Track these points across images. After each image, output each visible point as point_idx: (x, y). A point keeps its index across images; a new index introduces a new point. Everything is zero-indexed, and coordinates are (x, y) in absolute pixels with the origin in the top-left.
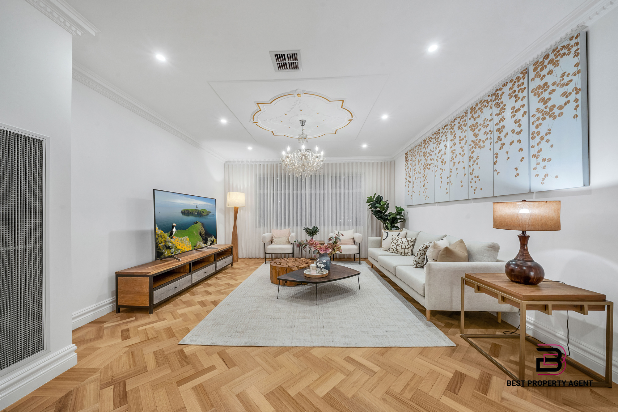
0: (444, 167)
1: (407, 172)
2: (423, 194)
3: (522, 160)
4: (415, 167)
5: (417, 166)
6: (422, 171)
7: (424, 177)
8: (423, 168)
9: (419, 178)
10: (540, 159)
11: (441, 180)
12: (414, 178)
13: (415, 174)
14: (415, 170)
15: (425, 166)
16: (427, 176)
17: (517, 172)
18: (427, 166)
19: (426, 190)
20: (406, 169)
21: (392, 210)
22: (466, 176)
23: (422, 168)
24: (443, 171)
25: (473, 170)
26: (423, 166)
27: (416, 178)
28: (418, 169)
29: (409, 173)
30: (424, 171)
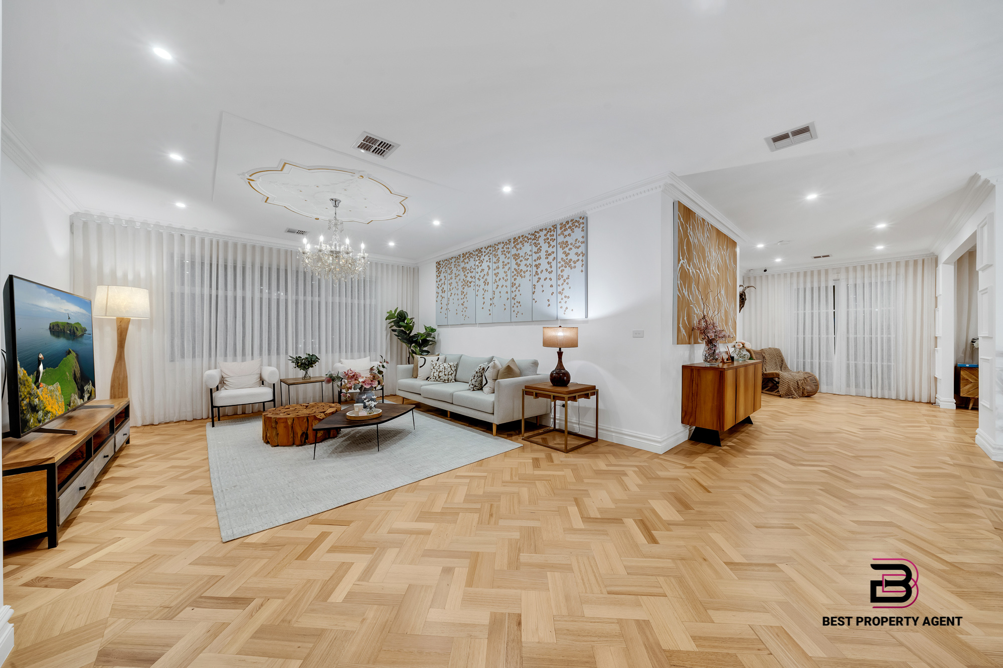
0: (486, 287)
1: (439, 285)
2: (462, 313)
3: (552, 295)
4: (451, 281)
5: (453, 281)
6: (461, 289)
7: (463, 294)
8: (462, 284)
9: (456, 295)
10: (563, 296)
11: (483, 301)
12: (449, 294)
13: (451, 289)
14: (450, 284)
15: (464, 283)
16: (466, 294)
17: (549, 303)
18: (467, 284)
19: (465, 309)
20: (437, 282)
21: (419, 329)
22: (509, 299)
23: (460, 284)
24: (486, 292)
25: (516, 296)
26: (462, 282)
27: (452, 294)
28: (454, 285)
29: (442, 287)
30: (463, 288)
